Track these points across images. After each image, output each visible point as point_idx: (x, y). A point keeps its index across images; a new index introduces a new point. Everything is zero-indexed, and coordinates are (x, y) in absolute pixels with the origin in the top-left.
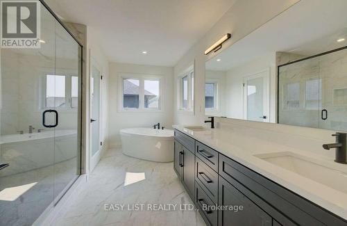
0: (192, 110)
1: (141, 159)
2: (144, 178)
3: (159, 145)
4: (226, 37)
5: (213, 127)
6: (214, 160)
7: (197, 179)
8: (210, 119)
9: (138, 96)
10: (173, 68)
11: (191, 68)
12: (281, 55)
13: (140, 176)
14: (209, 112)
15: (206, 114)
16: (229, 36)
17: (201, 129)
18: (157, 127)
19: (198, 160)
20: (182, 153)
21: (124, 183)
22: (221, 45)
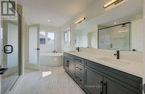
0: (69, 45)
1: (48, 66)
2: (51, 73)
3: (56, 59)
4: (83, 19)
5: (78, 51)
6: (83, 62)
7: (75, 70)
8: (78, 48)
9: (45, 39)
10: (60, 28)
11: (69, 28)
12: (99, 26)
13: (49, 73)
14: (77, 46)
15: (76, 46)
16: (85, 19)
17: (74, 52)
18: (54, 52)
19: (75, 63)
20: (68, 61)
21: (42, 76)
22: (81, 21)
